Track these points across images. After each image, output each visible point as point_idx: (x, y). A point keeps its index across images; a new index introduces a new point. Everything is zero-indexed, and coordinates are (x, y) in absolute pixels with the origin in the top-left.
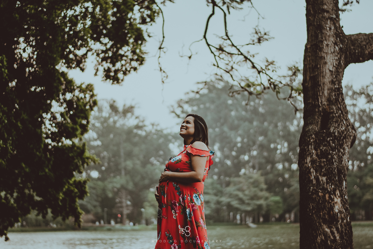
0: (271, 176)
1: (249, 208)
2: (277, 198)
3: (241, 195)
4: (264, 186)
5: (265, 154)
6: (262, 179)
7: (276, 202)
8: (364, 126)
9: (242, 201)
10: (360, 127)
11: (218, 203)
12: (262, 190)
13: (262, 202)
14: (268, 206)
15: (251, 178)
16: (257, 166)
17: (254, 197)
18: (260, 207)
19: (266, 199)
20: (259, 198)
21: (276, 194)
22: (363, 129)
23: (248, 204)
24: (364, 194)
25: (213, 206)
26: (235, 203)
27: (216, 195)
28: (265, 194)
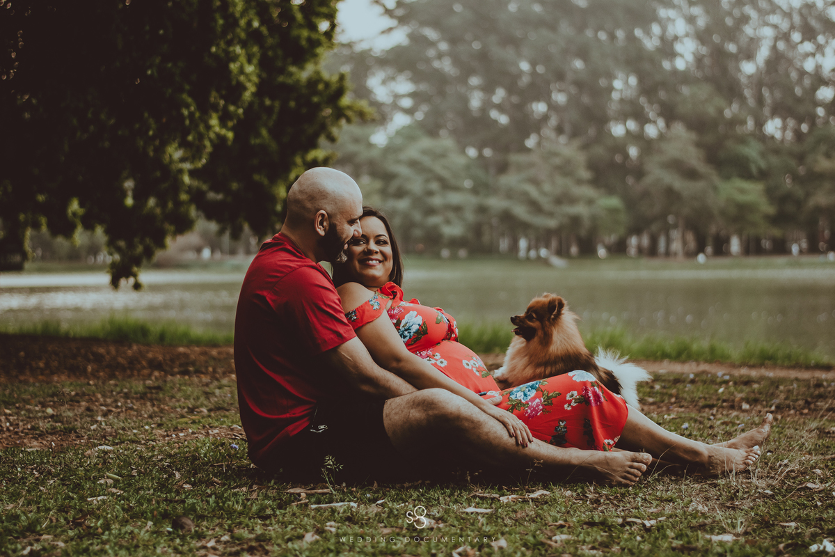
0: (599, 151)
1: (552, 223)
2: (614, 202)
3: (533, 192)
4: (585, 174)
5: (586, 99)
6: (580, 158)
7: (613, 211)
8: (810, 40)
9: (535, 207)
10: (802, 42)
11: (482, 210)
12: (579, 182)
13: (580, 210)
14: (594, 218)
15: (556, 154)
16: (567, 128)
17: (563, 199)
18: (575, 221)
19: (590, 202)
20: (572, 200)
21: (610, 191)
22: (808, 47)
23: (551, 215)
24: (808, 195)
25: (470, 216)
26: (520, 211)
27: (475, 191)
28: (588, 191)
